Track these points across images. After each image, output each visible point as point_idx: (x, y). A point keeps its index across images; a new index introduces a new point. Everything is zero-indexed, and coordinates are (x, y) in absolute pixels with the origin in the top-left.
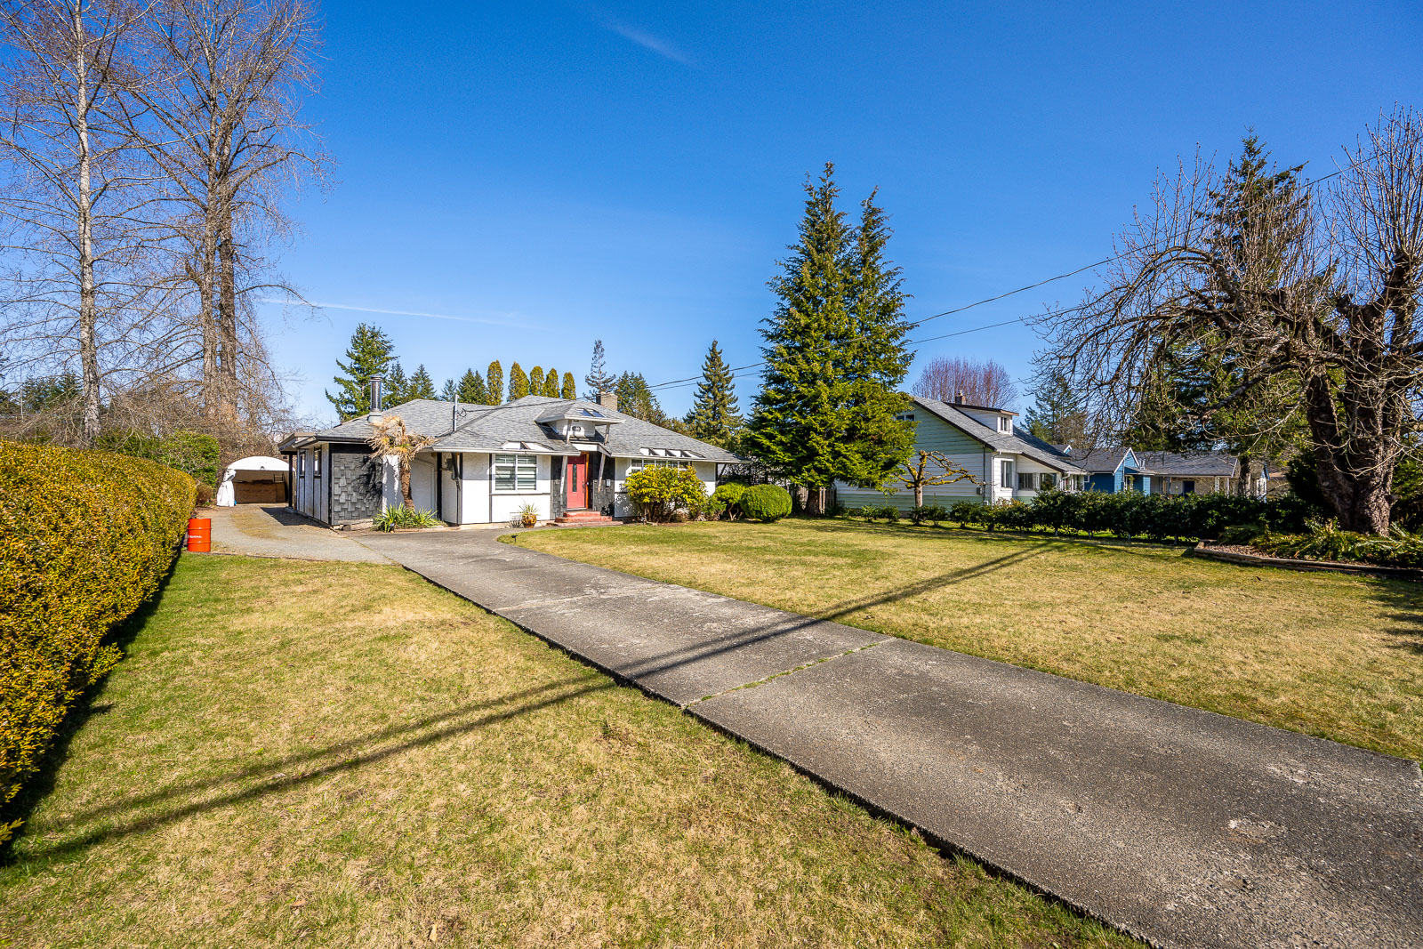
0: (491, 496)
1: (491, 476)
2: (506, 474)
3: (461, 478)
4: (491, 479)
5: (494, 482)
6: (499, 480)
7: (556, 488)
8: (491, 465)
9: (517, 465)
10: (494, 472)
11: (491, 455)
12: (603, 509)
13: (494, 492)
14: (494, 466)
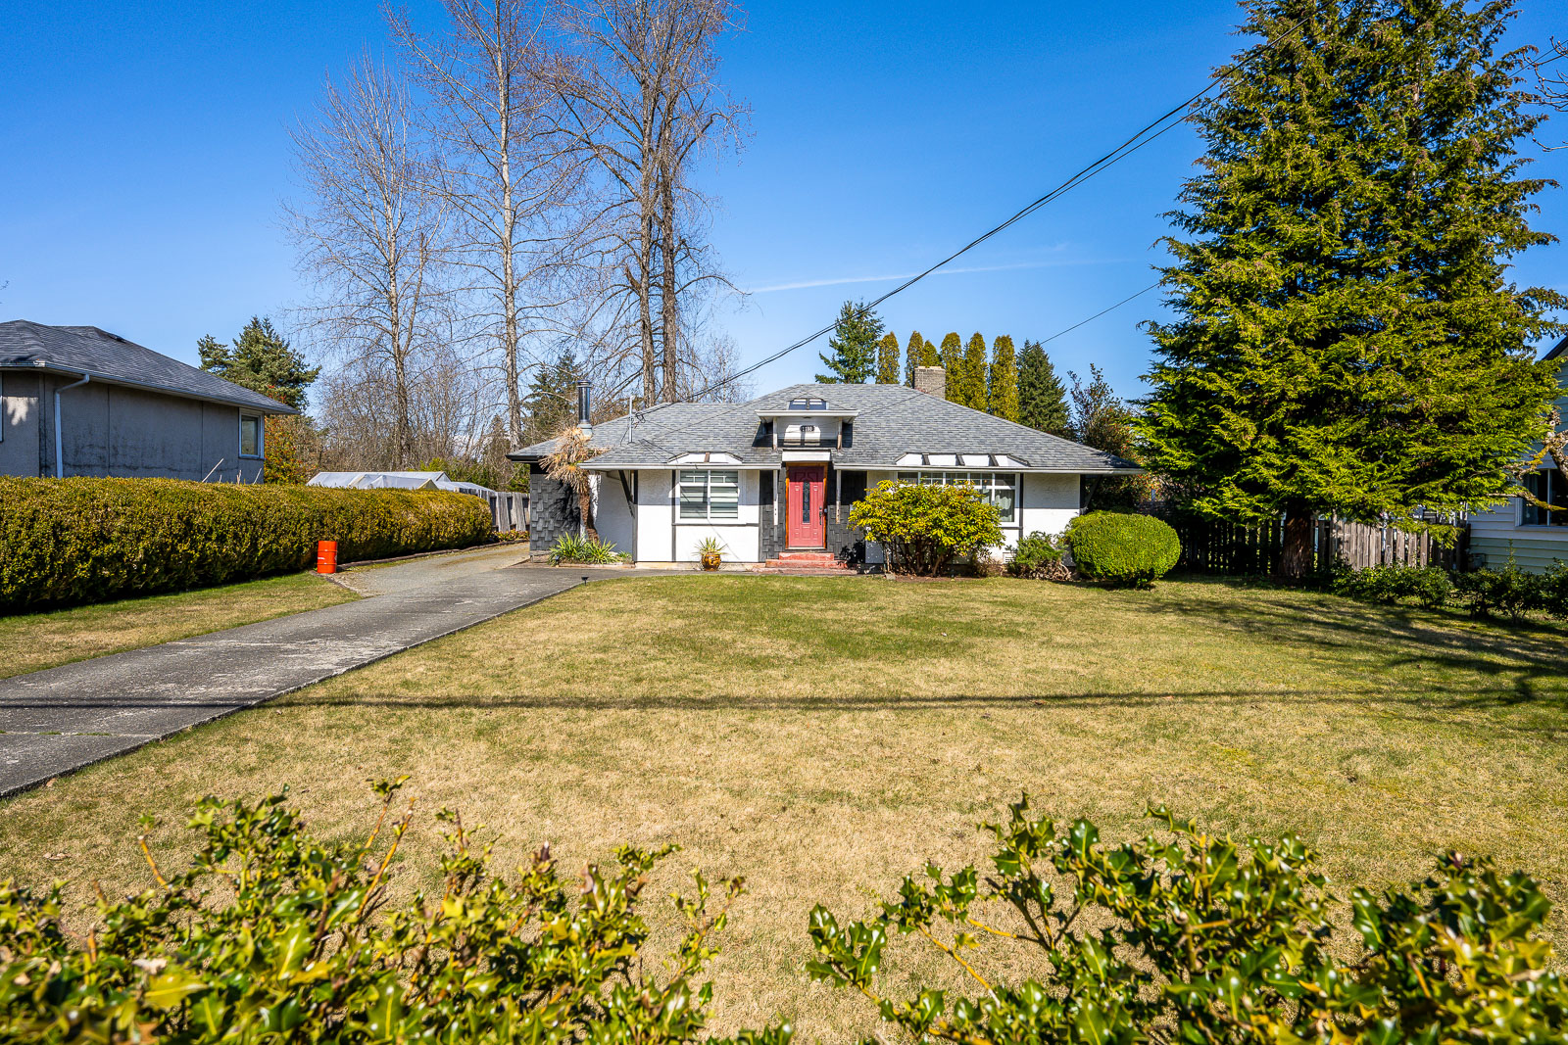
0: (674, 526)
1: (674, 499)
2: (697, 497)
3: (636, 502)
4: (674, 504)
5: (678, 508)
6: (687, 506)
7: (766, 517)
8: (674, 485)
9: (710, 484)
10: (678, 494)
11: (674, 471)
12: (845, 549)
13: (678, 520)
14: (678, 488)
